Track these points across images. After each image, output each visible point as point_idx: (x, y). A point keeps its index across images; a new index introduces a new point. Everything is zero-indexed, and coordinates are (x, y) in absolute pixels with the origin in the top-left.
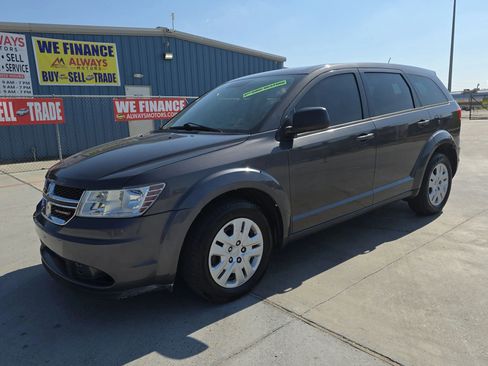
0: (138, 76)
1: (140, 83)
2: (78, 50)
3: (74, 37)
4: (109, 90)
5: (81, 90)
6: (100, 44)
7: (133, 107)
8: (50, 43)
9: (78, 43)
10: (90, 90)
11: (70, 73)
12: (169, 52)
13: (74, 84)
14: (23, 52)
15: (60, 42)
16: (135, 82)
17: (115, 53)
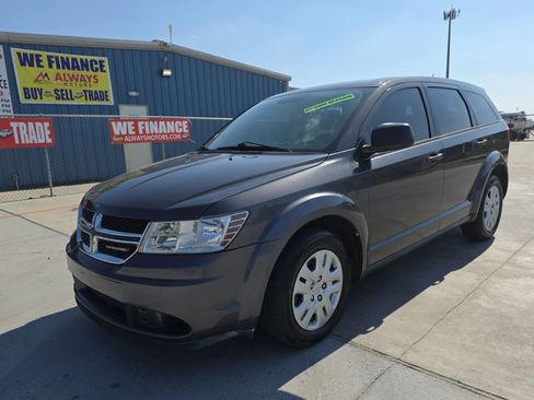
0: (134, 94)
1: (136, 102)
2: (65, 64)
3: (59, 49)
4: (101, 109)
5: (69, 109)
6: (89, 58)
7: (131, 128)
8: (31, 55)
9: (65, 56)
10: (80, 109)
11: (56, 90)
12: (167, 68)
13: (61, 102)
14: (0, 65)
15: (44, 55)
16: (130, 101)
17: (107, 68)
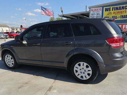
2: (117, 9)
6: (125, 5)
8: (108, 8)
9: (118, 6)
14: (101, 12)
